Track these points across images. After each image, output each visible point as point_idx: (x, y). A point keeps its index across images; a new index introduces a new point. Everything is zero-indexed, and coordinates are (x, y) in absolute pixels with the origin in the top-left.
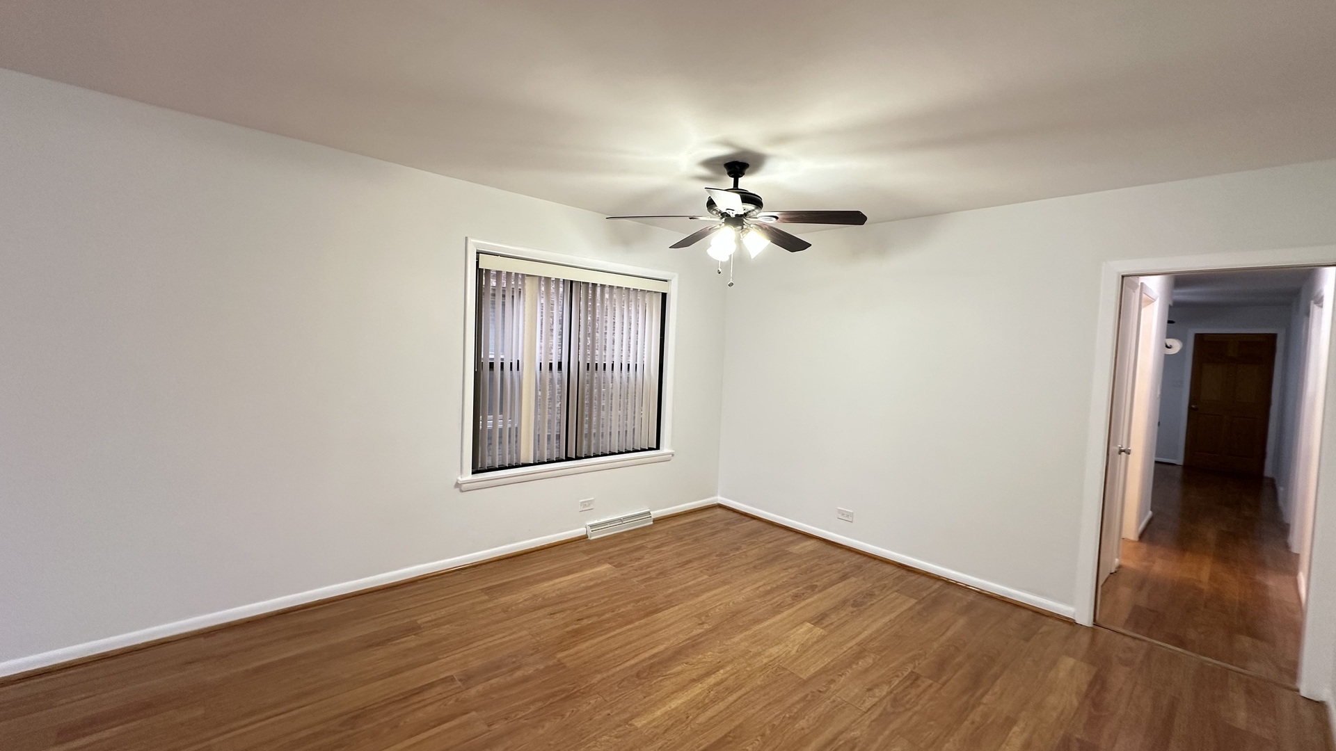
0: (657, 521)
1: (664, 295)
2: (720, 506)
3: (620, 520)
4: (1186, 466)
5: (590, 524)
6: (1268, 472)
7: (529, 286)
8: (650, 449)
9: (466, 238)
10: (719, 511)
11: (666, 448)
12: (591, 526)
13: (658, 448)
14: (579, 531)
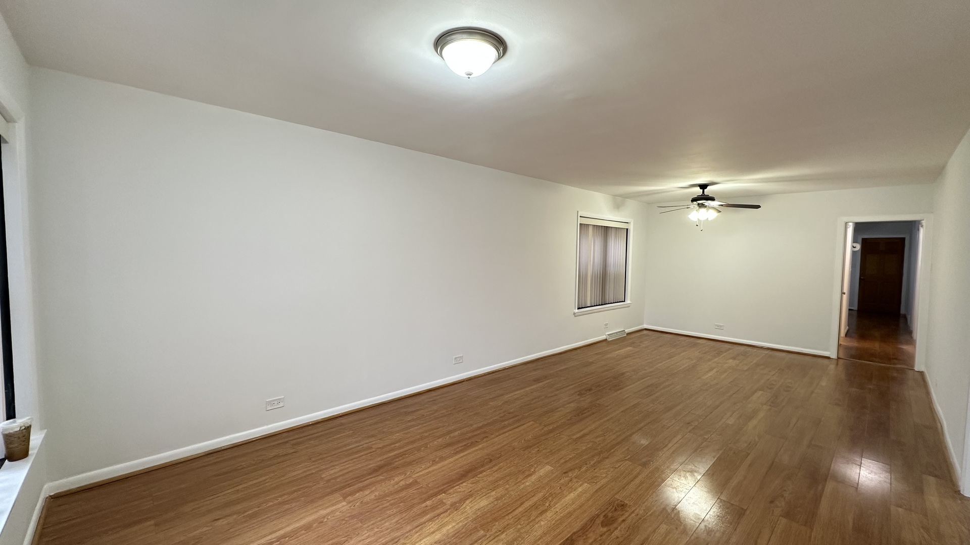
0: (628, 334)
1: (627, 229)
2: (646, 329)
3: (616, 333)
4: (859, 310)
5: (608, 333)
6: (902, 311)
7: (591, 228)
8: (622, 302)
9: (578, 212)
10: (645, 332)
11: (628, 301)
12: (609, 335)
13: (624, 301)
14: (604, 337)
